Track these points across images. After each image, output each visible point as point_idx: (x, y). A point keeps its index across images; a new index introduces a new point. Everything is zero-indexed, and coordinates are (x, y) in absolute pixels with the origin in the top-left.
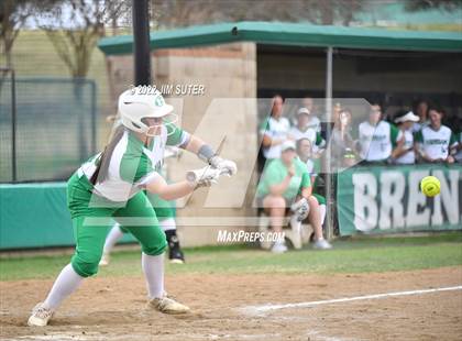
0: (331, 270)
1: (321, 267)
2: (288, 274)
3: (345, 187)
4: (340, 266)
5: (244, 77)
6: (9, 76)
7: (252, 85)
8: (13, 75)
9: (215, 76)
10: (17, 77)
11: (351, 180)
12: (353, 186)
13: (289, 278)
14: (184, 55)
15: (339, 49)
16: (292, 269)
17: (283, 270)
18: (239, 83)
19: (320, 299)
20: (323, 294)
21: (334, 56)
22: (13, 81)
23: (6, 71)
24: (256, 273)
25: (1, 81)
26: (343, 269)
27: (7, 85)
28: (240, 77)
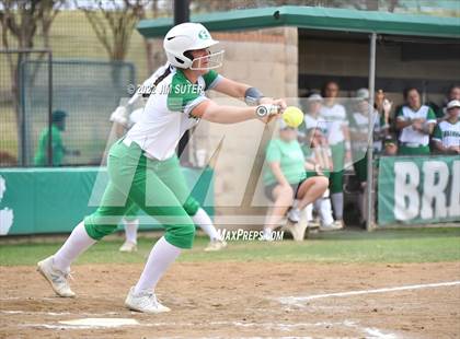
0: (371, 260)
1: (360, 257)
3: (386, 176)
4: (381, 256)
5: (286, 62)
6: (46, 58)
7: (294, 70)
8: (50, 56)
9: (256, 61)
10: (55, 59)
11: (392, 169)
12: (394, 175)
13: (327, 267)
15: (383, 35)
16: (332, 259)
17: (323, 259)
18: (280, 69)
19: (358, 289)
20: (362, 284)
21: (377, 41)
22: (51, 62)
23: (43, 52)
24: (295, 262)
25: (38, 63)
26: (383, 259)
27: (45, 66)
28: (281, 62)
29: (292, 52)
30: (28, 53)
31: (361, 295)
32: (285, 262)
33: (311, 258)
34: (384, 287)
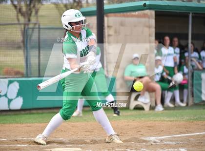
0: (191, 119)
1: (186, 118)
2: (171, 121)
3: (197, 80)
4: (195, 118)
5: (149, 27)
6: (37, 26)
7: (153, 31)
8: (39, 26)
9: (135, 26)
10: (41, 27)
11: (200, 76)
12: (201, 79)
13: (170, 123)
14: (120, 16)
16: (172, 119)
17: (168, 119)
18: (147, 30)
19: (185, 133)
21: (193, 17)
22: (39, 28)
23: (35, 24)
24: (155, 121)
25: (33, 29)
26: (197, 119)
27: (36, 31)
28: (147, 27)
29: (153, 22)
30: (28, 24)
32: (151, 121)
33: (162, 118)
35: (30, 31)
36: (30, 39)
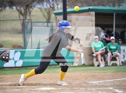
0: (115, 72)
1: (112, 71)
2: (104, 73)
5: (92, 21)
6: (30, 21)
7: (94, 23)
8: (31, 21)
9: (84, 21)
10: (32, 21)
11: (120, 48)
13: (103, 74)
14: (76, 15)
15: (117, 13)
17: (102, 72)
18: (90, 23)
20: (113, 78)
21: (116, 15)
22: (31, 22)
23: (29, 20)
24: (95, 72)
25: (28, 22)
26: (118, 71)
27: (30, 23)
28: (91, 21)
29: (94, 18)
30: (25, 20)
31: (113, 81)
32: (93, 72)
33: (99, 71)
34: (119, 79)
35: (26, 24)
36: (26, 28)
